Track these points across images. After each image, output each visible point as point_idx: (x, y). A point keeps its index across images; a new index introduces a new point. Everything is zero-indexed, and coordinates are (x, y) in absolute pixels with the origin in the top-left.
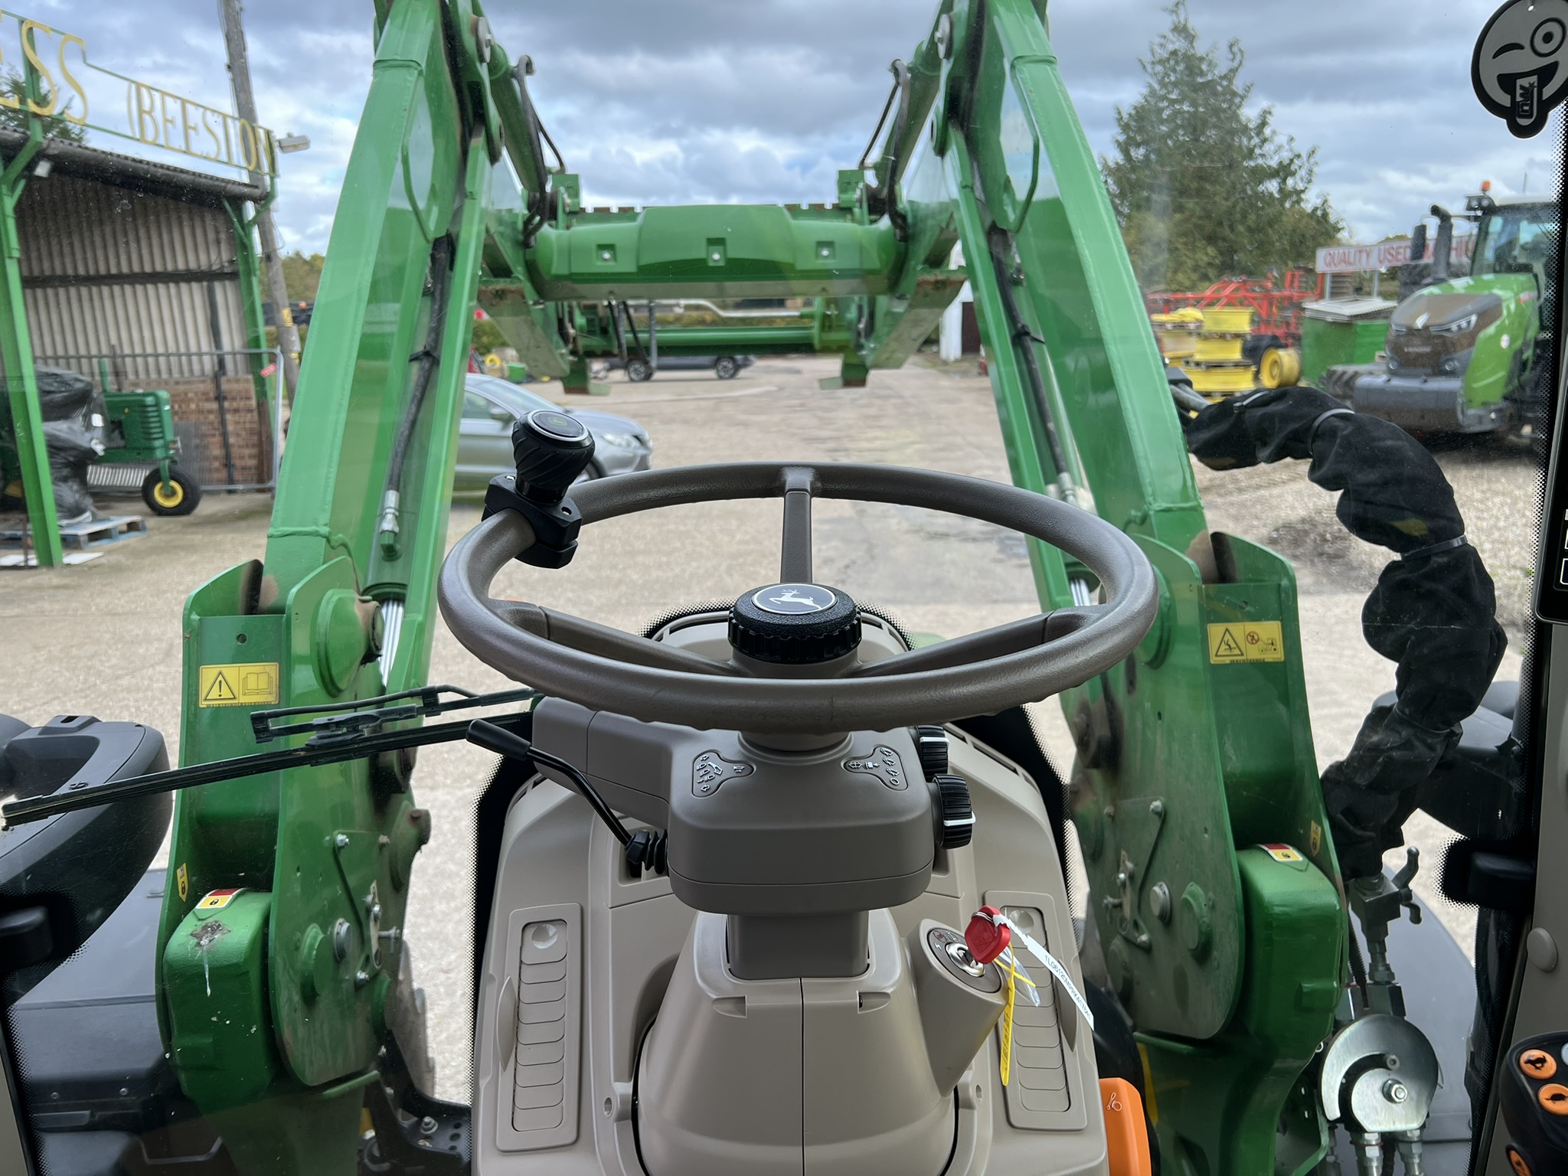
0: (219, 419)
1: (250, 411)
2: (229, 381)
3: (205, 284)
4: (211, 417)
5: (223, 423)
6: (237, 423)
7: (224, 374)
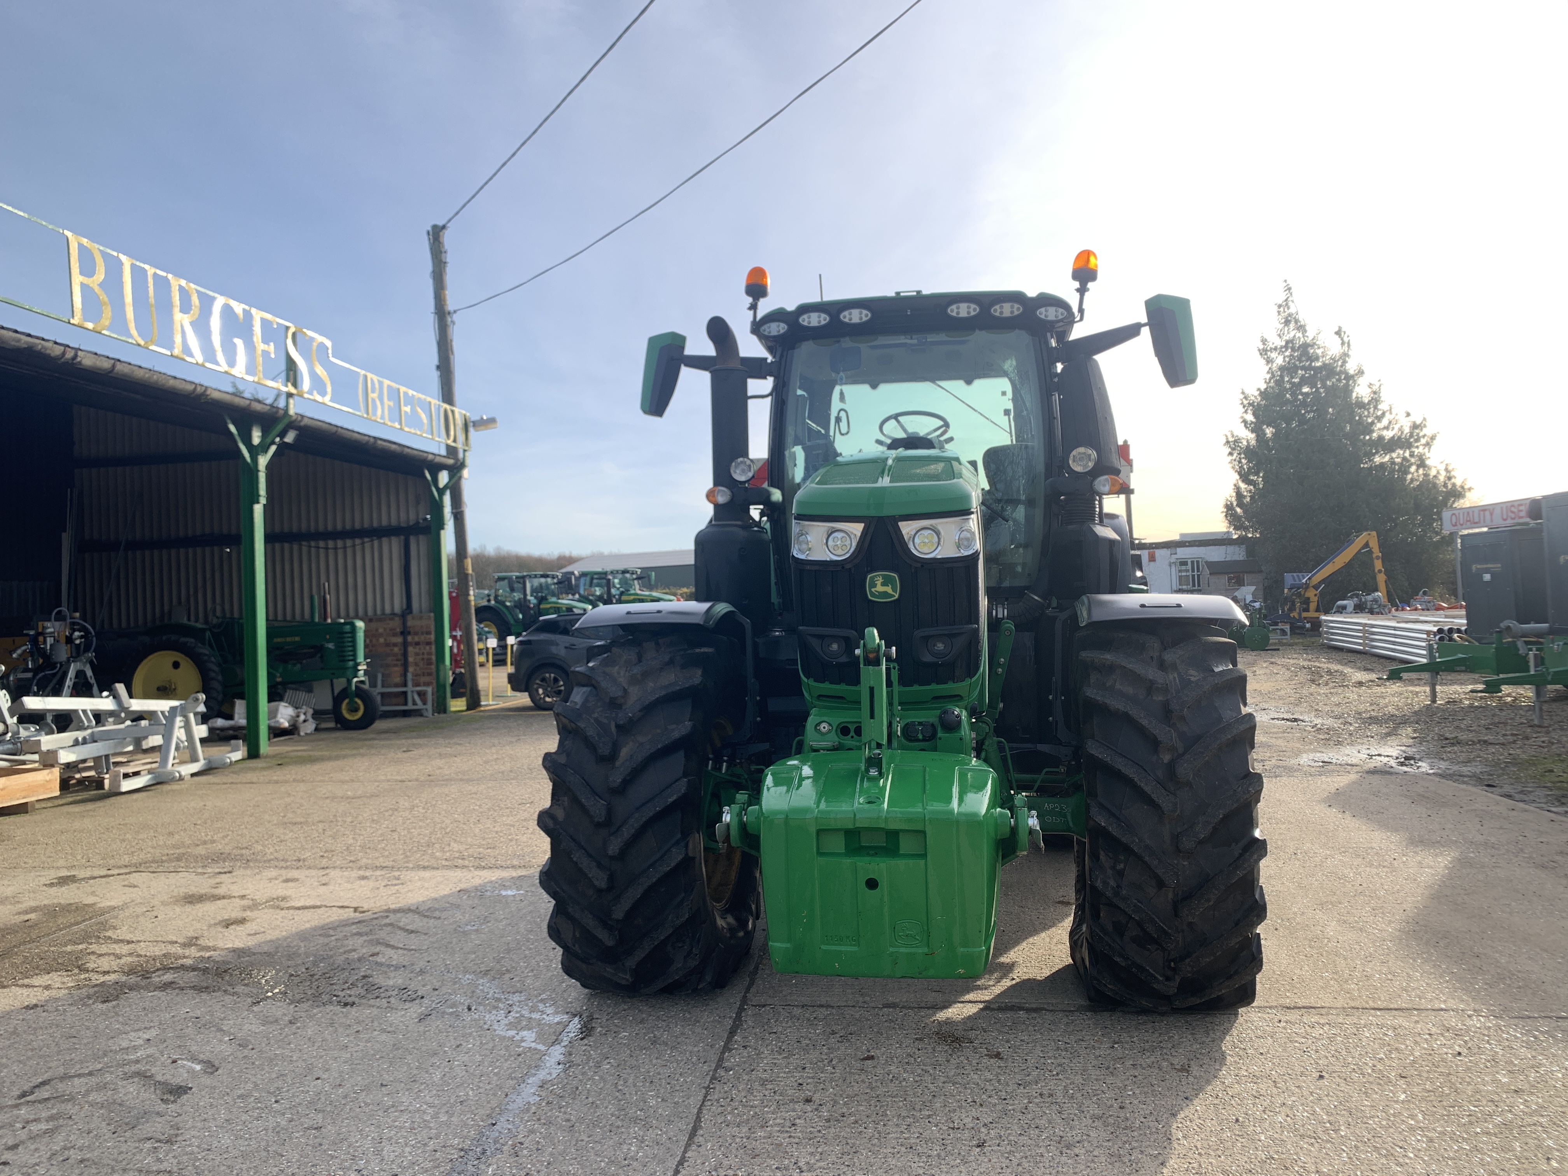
0: (402, 652)
1: (429, 643)
2: (413, 618)
3: (402, 537)
4: (396, 649)
5: (405, 655)
6: (417, 654)
7: (411, 613)
